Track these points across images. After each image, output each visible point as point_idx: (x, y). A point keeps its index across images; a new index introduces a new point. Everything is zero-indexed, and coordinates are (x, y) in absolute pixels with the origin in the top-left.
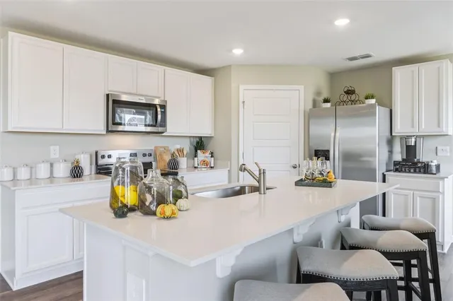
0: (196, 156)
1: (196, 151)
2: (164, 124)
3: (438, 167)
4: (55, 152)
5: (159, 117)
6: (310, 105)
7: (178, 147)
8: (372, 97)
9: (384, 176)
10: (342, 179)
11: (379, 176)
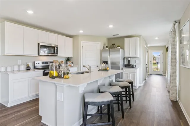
0: (67, 63)
1: (67, 62)
2: (57, 53)
3: (135, 66)
4: (19, 62)
5: (56, 51)
6: (102, 48)
7: (61, 60)
8: (119, 47)
9: (122, 68)
10: (111, 69)
11: (121, 68)
